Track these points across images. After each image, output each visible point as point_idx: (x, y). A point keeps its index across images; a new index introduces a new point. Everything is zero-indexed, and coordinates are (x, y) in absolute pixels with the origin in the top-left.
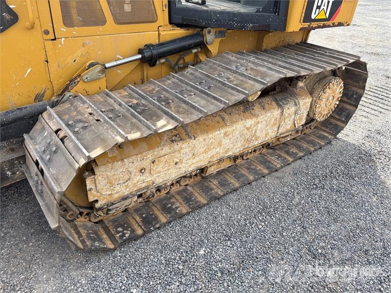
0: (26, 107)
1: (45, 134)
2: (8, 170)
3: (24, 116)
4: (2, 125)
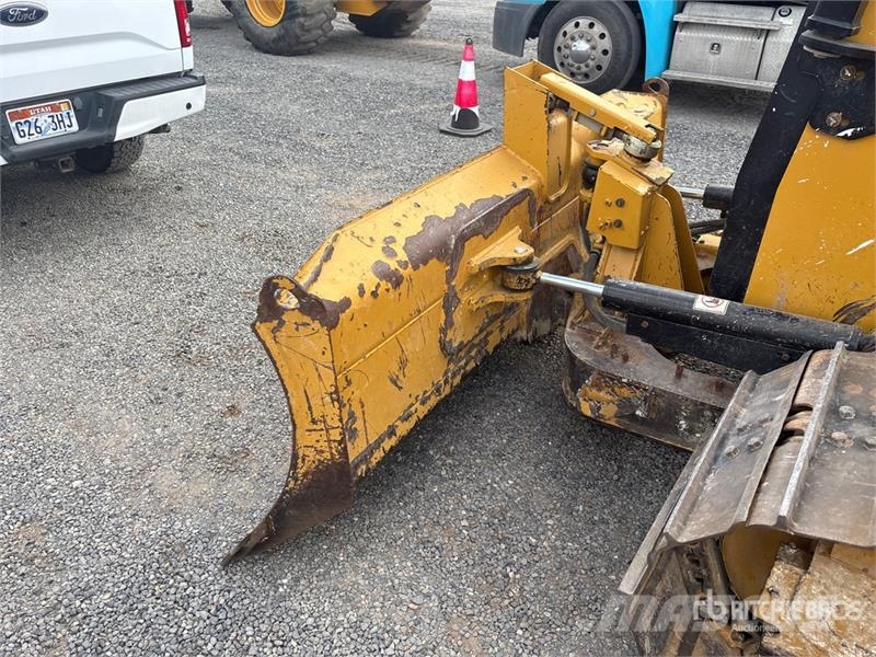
0: (797, 320)
1: (777, 399)
2: (685, 418)
3: (778, 335)
4: (723, 329)
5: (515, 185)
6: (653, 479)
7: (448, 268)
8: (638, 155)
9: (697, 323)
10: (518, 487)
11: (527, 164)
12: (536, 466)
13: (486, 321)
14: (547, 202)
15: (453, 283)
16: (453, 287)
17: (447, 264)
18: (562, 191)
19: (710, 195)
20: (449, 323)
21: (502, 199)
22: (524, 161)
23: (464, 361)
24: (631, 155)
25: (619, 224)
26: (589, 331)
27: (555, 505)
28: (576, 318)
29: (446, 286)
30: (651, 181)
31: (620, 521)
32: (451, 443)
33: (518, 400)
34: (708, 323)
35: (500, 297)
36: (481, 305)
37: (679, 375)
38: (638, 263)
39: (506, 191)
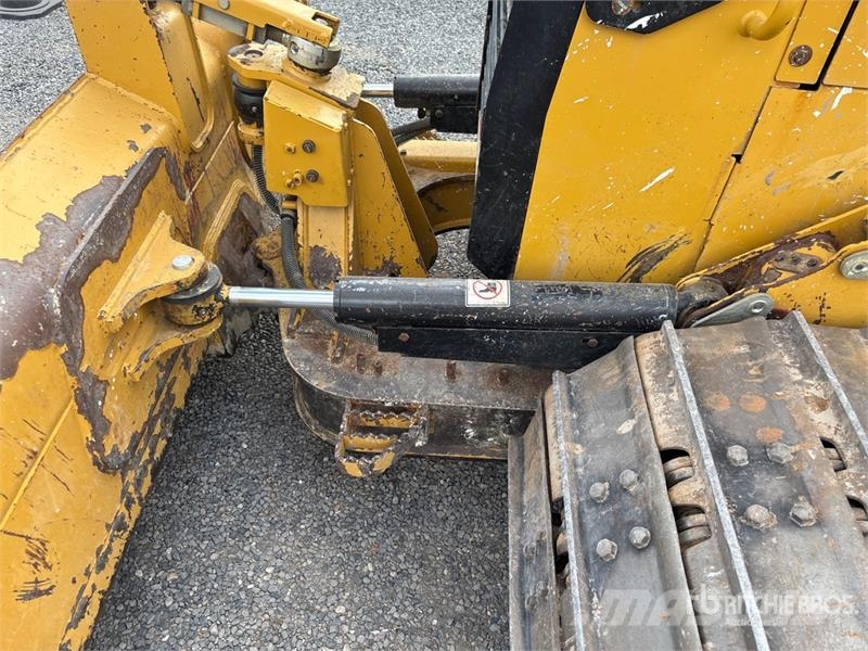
1: (624, 430)
2: (472, 426)
3: (582, 319)
4: (511, 324)
5: (133, 147)
6: (436, 482)
7: (64, 349)
8: (312, 65)
9: (474, 323)
10: (282, 574)
11: (142, 100)
12: (294, 528)
13: (161, 375)
14: (193, 152)
15: (83, 368)
16: (86, 374)
17: (60, 344)
18: (209, 127)
19: (402, 92)
20: (100, 426)
21: (120, 180)
22: (133, 96)
23: (148, 450)
24: (302, 68)
25: (313, 177)
26: (316, 336)
27: (337, 578)
28: (292, 320)
29: (72, 380)
30: (342, 104)
31: (421, 565)
32: (165, 545)
33: (236, 429)
34: (489, 320)
35: (173, 340)
36: (145, 367)
37: (452, 374)
38: (351, 222)
39: (121, 163)
